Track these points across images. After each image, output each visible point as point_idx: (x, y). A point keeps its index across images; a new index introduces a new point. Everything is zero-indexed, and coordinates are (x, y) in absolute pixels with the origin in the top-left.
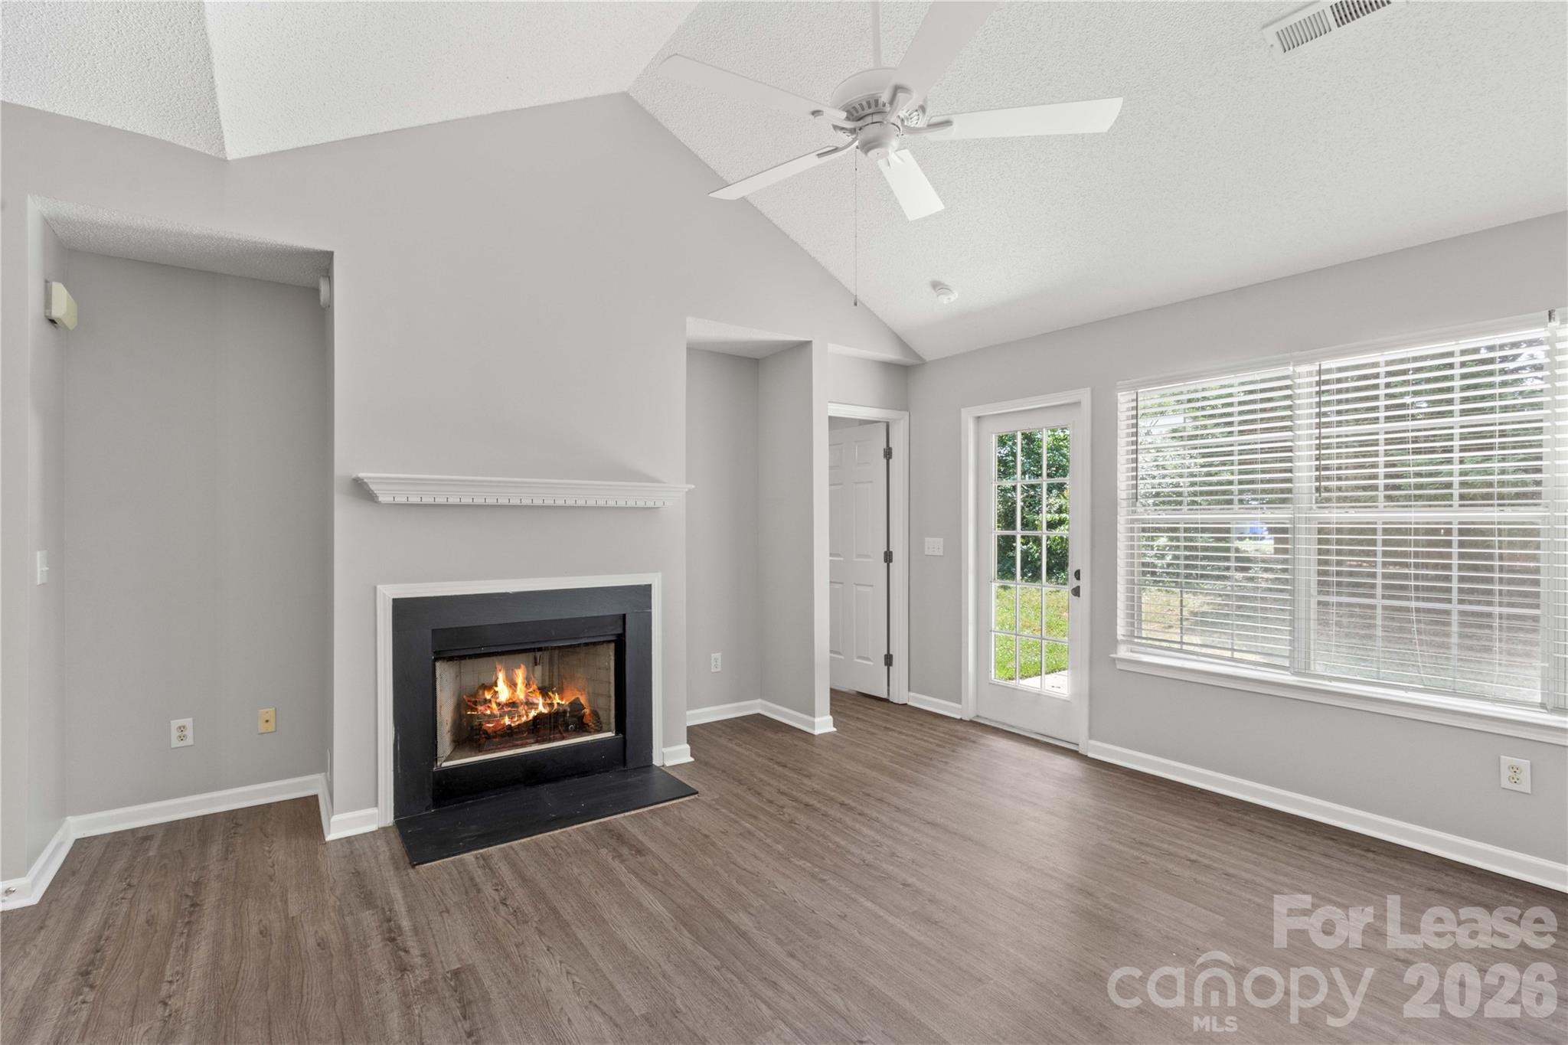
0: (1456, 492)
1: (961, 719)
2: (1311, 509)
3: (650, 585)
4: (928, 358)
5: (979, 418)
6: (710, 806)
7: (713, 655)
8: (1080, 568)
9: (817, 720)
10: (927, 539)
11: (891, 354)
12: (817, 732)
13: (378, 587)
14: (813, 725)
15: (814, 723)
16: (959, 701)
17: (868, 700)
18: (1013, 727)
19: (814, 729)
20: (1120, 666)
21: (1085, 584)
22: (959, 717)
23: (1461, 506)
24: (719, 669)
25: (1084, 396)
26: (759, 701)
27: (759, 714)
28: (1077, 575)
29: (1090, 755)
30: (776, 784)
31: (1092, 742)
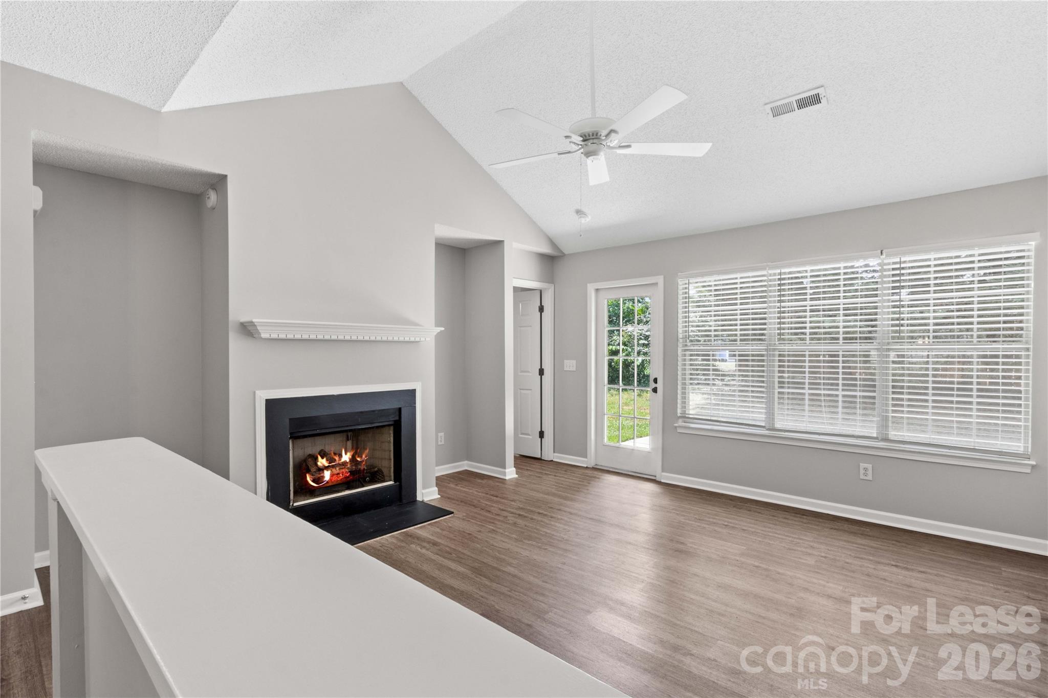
0: (841, 336)
1: (587, 467)
2: (775, 344)
3: (415, 390)
4: (566, 252)
5: (597, 290)
6: (463, 519)
7: (439, 434)
8: (656, 377)
9: (507, 471)
10: (566, 361)
11: (546, 249)
12: (507, 478)
13: (257, 392)
14: (505, 474)
15: (505, 473)
16: (586, 457)
17: (529, 459)
18: (616, 469)
19: (505, 476)
20: (679, 430)
21: (660, 386)
22: (585, 466)
23: (843, 343)
24: (443, 443)
25: (660, 280)
26: (466, 462)
27: (466, 470)
28: (655, 381)
29: (663, 481)
30: (497, 506)
31: (664, 474)
